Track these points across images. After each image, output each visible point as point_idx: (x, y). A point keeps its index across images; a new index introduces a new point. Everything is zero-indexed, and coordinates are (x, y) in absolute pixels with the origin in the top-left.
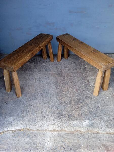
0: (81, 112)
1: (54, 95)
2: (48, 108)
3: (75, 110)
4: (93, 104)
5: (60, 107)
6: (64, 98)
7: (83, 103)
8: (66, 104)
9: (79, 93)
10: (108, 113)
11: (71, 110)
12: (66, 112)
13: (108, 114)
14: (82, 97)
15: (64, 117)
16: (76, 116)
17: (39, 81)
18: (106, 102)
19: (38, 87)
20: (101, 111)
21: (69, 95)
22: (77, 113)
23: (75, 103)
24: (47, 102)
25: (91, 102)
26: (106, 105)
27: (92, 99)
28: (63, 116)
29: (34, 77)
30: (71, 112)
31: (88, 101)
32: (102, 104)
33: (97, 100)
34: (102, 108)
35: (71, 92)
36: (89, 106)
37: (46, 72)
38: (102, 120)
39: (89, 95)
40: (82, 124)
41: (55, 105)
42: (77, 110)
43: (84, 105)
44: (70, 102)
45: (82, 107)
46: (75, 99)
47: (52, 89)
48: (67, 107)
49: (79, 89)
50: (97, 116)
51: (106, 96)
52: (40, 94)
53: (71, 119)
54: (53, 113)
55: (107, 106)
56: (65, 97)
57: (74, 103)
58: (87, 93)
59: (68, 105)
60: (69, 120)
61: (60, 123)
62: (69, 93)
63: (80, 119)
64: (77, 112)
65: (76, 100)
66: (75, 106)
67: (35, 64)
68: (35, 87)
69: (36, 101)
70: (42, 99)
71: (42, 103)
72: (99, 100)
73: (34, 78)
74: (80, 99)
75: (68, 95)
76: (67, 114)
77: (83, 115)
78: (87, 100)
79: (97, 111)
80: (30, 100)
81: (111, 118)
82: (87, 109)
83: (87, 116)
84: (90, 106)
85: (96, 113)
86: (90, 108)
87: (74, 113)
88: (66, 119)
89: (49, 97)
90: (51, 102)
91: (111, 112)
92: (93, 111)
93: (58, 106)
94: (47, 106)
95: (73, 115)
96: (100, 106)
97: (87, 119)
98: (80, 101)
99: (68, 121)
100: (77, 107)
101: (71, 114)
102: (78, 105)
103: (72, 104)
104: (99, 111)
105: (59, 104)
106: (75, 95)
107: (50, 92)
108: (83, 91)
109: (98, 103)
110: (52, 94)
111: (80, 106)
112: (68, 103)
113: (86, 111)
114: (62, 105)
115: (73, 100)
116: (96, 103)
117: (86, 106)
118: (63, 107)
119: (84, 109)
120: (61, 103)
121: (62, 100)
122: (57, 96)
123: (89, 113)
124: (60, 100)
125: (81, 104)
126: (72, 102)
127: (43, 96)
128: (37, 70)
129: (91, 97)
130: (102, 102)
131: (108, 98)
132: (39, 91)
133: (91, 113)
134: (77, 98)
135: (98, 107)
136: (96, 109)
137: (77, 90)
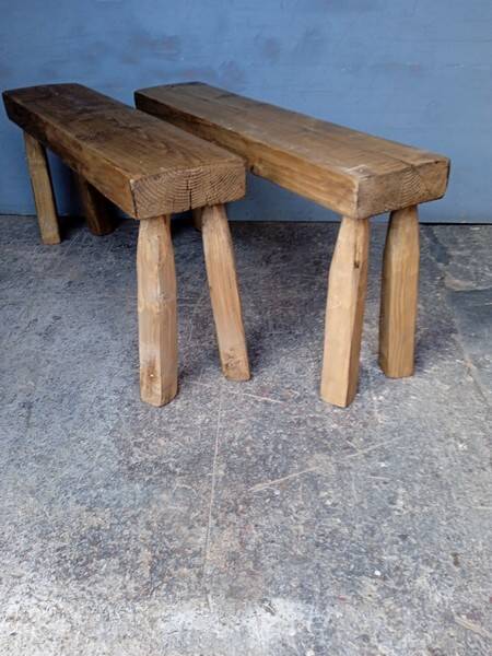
0: (256, 535)
1: (101, 416)
2: (32, 492)
3: (215, 517)
4: (353, 487)
5: (116, 492)
6: (167, 435)
7: (285, 473)
8: (167, 472)
9: (272, 409)
10: (460, 551)
11: (185, 520)
12: (144, 533)
13: (456, 563)
14: (285, 437)
15: (122, 564)
16: (213, 559)
17: (47, 334)
18: (445, 474)
19: (24, 364)
20: (404, 537)
21: (201, 418)
22: (228, 540)
23: (230, 468)
24: (38, 459)
25: (340, 468)
26: (445, 493)
27: (353, 450)
28: (115, 561)
29: (28, 316)
30: (184, 529)
31: (321, 464)
32: (417, 488)
33: (387, 458)
34: (413, 515)
35: (222, 400)
36: (323, 494)
37: (106, 294)
38: (410, 604)
39: (335, 426)
40: (244, 632)
41: (82, 481)
42: (232, 517)
43: (289, 487)
44: (195, 464)
45: (272, 497)
46: (235, 444)
47: (105, 379)
48: (164, 496)
49: (277, 388)
50: (374, 577)
51: (448, 436)
53: (169, 590)
54: (45, 535)
55: (457, 505)
56: (172, 428)
57: (221, 473)
58: (328, 410)
60: (147, 591)
61: (70, 609)
62: (209, 405)
63: (233, 593)
64: (226, 533)
65: (241, 453)
66: (226, 494)
67: (63, 258)
70: (13, 434)
72: (398, 462)
73: (22, 319)
74: (271, 447)
75: (199, 422)
76: (150, 547)
77: (266, 561)
78: (317, 456)
79: (377, 535)
81: (475, 595)
82: (306, 516)
83: (295, 569)
84: (330, 496)
85: (370, 551)
86: (325, 506)
87: (201, 538)
88: (131, 585)
89: (69, 425)
90: (66, 454)
91: (480, 548)
92: (345, 530)
93: (106, 486)
94: (32, 480)
95: (196, 554)
96: (400, 503)
97: (287, 594)
98: (263, 459)
99: (136, 599)
100: (234, 495)
101: (177, 544)
102: (249, 483)
103: (203, 476)
104: (392, 535)
105: (116, 475)
106: (241, 421)
107: (88, 396)
108: (299, 398)
109: (388, 479)
110: (96, 409)
111: (260, 493)
112: (178, 470)
113: (293, 528)
114: (132, 479)
115: (223, 452)
116: (373, 475)
117: (300, 496)
118: (134, 494)
119: (286, 514)
120: (130, 469)
121: (148, 449)
122: (119, 425)
123: (317, 545)
124: (135, 449)
125: (271, 482)
126: (211, 461)
127: (33, 419)
128: (60, 283)
129: (350, 439)
130: (422, 471)
131: (464, 451)
132: (20, 387)
133: (327, 548)
134: (250, 437)
135: (390, 506)
136: (370, 519)
137: (262, 391)
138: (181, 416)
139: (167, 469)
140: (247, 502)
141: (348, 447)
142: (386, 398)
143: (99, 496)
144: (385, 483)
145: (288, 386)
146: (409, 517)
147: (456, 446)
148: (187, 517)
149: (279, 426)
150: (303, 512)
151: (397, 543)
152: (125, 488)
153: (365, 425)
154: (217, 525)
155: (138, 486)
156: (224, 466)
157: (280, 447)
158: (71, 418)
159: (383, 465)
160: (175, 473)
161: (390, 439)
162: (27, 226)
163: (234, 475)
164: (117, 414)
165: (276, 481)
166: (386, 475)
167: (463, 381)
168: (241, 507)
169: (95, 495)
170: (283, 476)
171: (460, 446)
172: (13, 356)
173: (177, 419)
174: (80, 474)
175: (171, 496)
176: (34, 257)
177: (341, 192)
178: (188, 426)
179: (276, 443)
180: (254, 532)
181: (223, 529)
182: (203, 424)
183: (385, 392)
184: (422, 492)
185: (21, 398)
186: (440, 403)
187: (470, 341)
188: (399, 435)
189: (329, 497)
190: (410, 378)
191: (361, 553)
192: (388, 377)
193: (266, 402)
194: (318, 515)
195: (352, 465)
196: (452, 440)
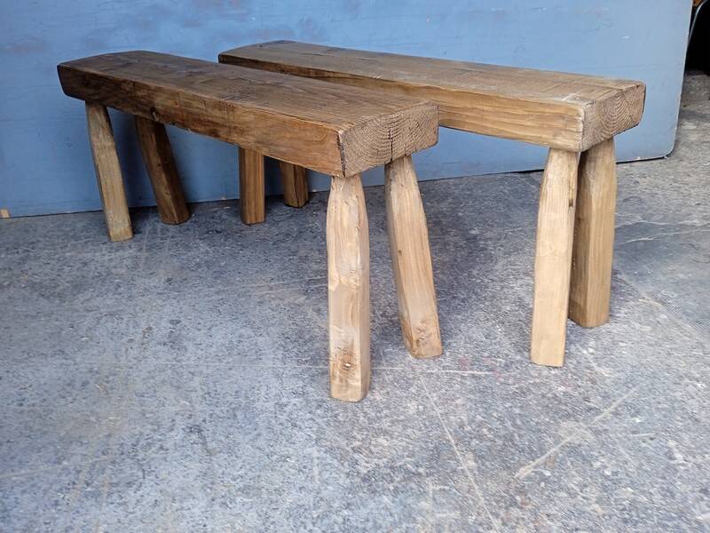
0: (554, 527)
1: (294, 425)
3: (497, 516)
4: (622, 450)
5: (363, 512)
6: (386, 432)
7: (542, 450)
8: (410, 476)
9: (485, 382)
11: (465, 526)
14: (517, 411)
17: (174, 342)
18: (702, 417)
19: (163, 382)
20: (705, 491)
21: (412, 407)
23: (479, 457)
24: (245, 491)
25: (597, 433)
27: (598, 412)
29: (137, 325)
31: (573, 432)
33: (637, 413)
34: (699, 467)
35: (424, 382)
36: (597, 465)
37: (220, 287)
39: (562, 388)
41: (316, 507)
42: (515, 512)
43: (556, 464)
44: (437, 457)
45: (545, 479)
46: (468, 428)
47: (274, 382)
48: (423, 504)
49: (476, 359)
51: (681, 378)
52: (177, 435)
56: (386, 424)
57: (472, 464)
58: (545, 372)
59: (431, 487)
62: (413, 390)
66: (492, 486)
67: (145, 254)
68: (140, 387)
69: (149, 492)
70: (195, 468)
71: (198, 506)
72: (651, 415)
73: (132, 330)
74: (509, 424)
75: (412, 411)
78: (564, 424)
79: (678, 496)
80: (96, 495)
82: (593, 493)
85: (681, 514)
86: (607, 478)
89: (261, 442)
90: (277, 480)
92: (643, 499)
93: (348, 506)
94: (252, 519)
96: (679, 456)
98: (509, 438)
100: (503, 487)
102: (511, 469)
103: (454, 471)
104: (693, 492)
105: (351, 490)
106: (458, 402)
107: (265, 405)
108: (506, 365)
109: (652, 435)
110: (283, 418)
111: (529, 478)
112: (421, 470)
113: (588, 509)
114: (374, 492)
115: (460, 440)
116: (634, 433)
117: (574, 473)
118: (386, 509)
119: (572, 495)
120: (364, 480)
121: (371, 452)
122: (320, 431)
123: (625, 521)
124: (356, 456)
125: (533, 464)
126: (453, 453)
127: (211, 445)
128: (158, 281)
129: (587, 399)
130: (679, 418)
131: (705, 389)
132: (174, 409)
133: (637, 522)
134: (479, 418)
135: (672, 462)
136: (660, 480)
137: (462, 364)
138: (388, 408)
139: (408, 471)
140: (521, 491)
141: (590, 409)
142: (596, 349)
143: (346, 520)
144: (652, 439)
145: (486, 354)
146: (697, 470)
147: (696, 386)
148: (466, 523)
149: (505, 399)
150: (588, 489)
151: (702, 499)
152: (372, 505)
153: (594, 382)
154: (504, 524)
155: (386, 499)
156: (470, 455)
157: (519, 422)
158: (259, 435)
159: (638, 420)
160: (420, 474)
161: (627, 392)
162: (79, 225)
163: (487, 463)
164: (312, 419)
165: (537, 461)
166: (648, 430)
167: (658, 319)
168: (518, 498)
169: (340, 520)
170: (542, 454)
171: (699, 385)
172: (144, 374)
173: (385, 412)
174: (309, 499)
175: (432, 502)
176: (106, 258)
177: (560, 123)
178: (402, 417)
179: (513, 419)
180: (550, 523)
181: (513, 528)
182: (419, 413)
183: (592, 343)
184: (693, 441)
185: (181, 424)
186: (651, 345)
187: (637, 280)
188: (634, 386)
189: (605, 467)
190: (607, 325)
191: (673, 519)
192: (585, 328)
193: (473, 376)
194: (605, 488)
195: (605, 426)
196: (687, 381)
